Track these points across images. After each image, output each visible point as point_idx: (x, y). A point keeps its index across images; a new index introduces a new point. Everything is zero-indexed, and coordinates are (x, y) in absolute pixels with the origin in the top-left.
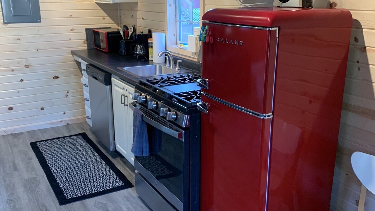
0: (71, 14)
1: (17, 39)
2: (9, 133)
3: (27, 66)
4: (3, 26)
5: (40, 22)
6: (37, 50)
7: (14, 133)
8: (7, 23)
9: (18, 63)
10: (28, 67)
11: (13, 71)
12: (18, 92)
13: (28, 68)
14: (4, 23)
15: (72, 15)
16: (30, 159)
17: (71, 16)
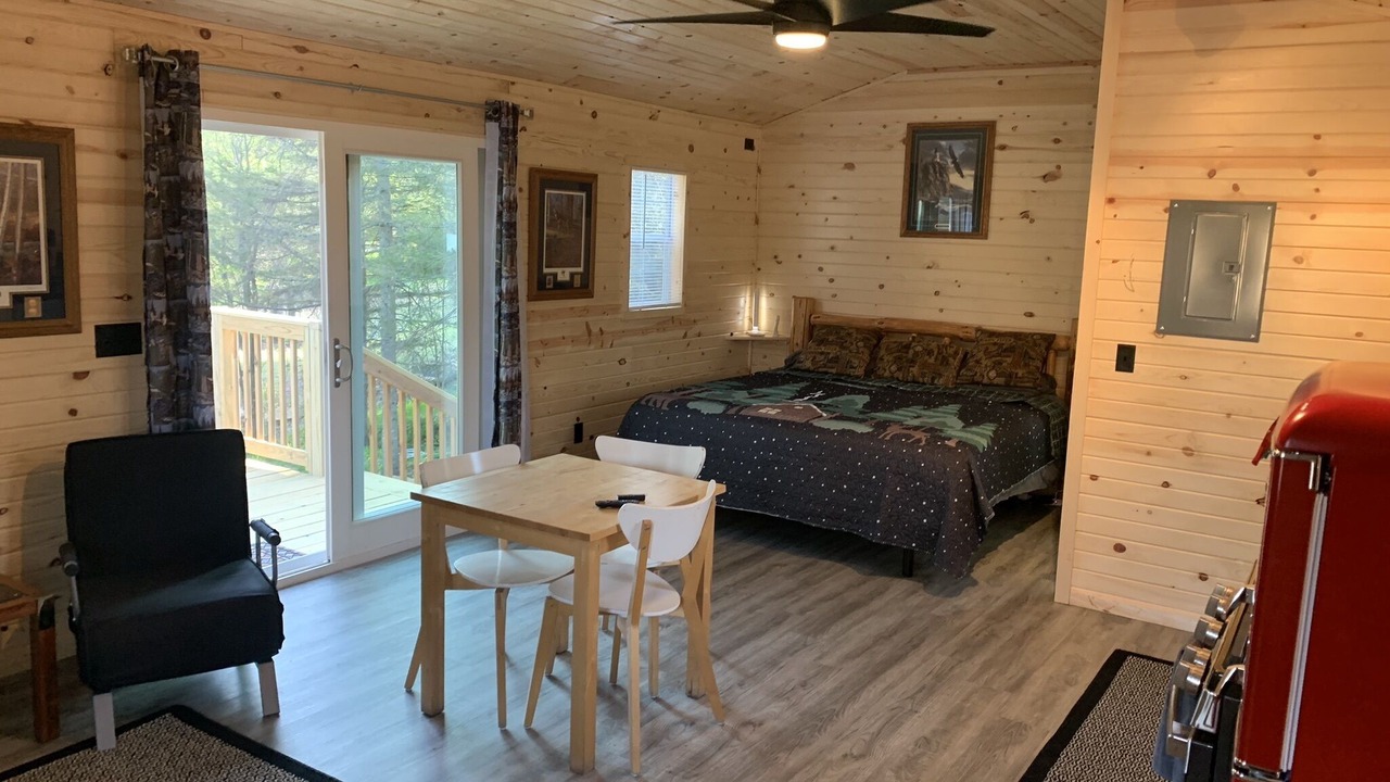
0: (1360, 331)
1: (1181, 377)
2: (1100, 609)
3: (1188, 451)
4: (1153, 338)
5: (1256, 340)
6: (1229, 415)
7: (1112, 612)
8: (1164, 333)
9: (1167, 437)
10: (1191, 455)
11: (1149, 454)
12: (1150, 512)
13: (1190, 458)
14: (1158, 331)
15: (1364, 333)
16: (1069, 683)
17: (1359, 335)
